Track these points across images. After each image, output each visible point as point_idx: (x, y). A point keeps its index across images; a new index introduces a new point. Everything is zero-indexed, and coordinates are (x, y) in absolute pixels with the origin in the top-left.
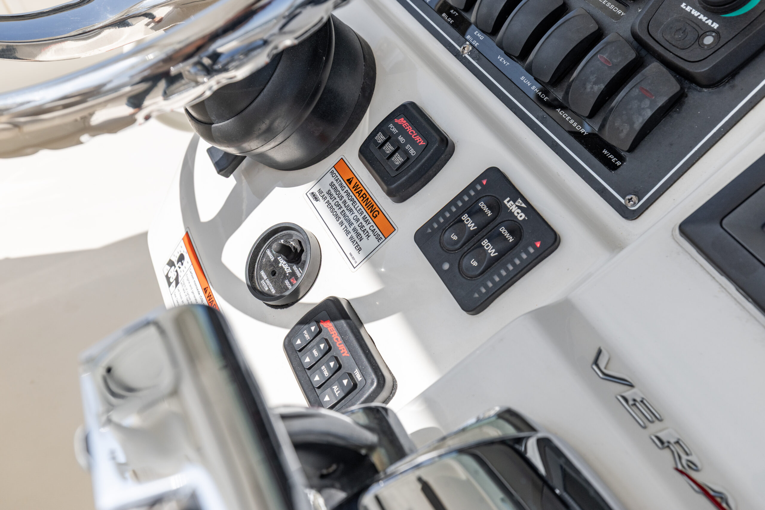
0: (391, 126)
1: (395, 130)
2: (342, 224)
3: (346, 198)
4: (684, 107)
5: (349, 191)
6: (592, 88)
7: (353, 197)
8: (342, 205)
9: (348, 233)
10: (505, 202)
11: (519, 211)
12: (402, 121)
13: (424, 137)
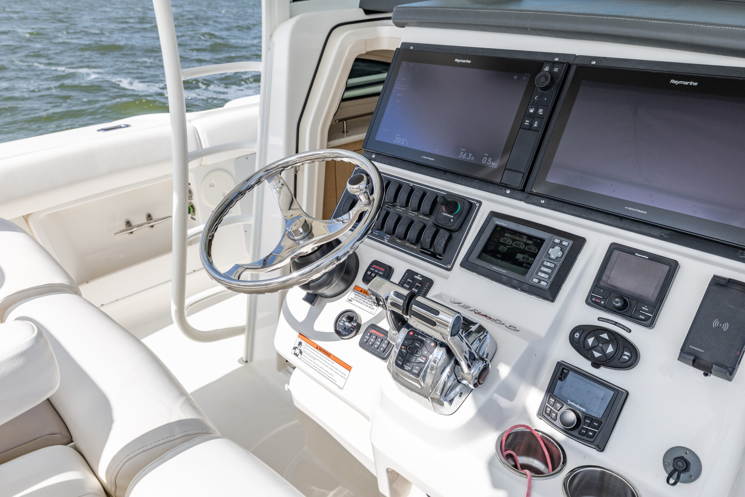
0: (371, 269)
1: (373, 269)
2: (364, 304)
3: (362, 296)
4: (453, 238)
5: (363, 294)
6: (428, 240)
7: (365, 295)
8: (362, 299)
9: (367, 306)
10: (415, 277)
11: (420, 278)
12: (374, 266)
13: (383, 268)
